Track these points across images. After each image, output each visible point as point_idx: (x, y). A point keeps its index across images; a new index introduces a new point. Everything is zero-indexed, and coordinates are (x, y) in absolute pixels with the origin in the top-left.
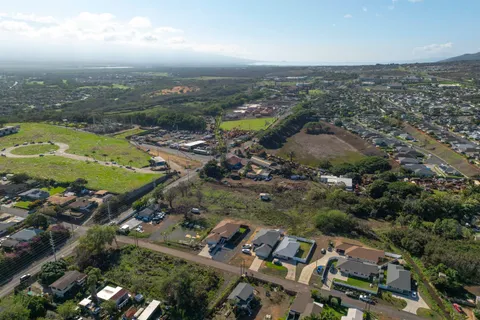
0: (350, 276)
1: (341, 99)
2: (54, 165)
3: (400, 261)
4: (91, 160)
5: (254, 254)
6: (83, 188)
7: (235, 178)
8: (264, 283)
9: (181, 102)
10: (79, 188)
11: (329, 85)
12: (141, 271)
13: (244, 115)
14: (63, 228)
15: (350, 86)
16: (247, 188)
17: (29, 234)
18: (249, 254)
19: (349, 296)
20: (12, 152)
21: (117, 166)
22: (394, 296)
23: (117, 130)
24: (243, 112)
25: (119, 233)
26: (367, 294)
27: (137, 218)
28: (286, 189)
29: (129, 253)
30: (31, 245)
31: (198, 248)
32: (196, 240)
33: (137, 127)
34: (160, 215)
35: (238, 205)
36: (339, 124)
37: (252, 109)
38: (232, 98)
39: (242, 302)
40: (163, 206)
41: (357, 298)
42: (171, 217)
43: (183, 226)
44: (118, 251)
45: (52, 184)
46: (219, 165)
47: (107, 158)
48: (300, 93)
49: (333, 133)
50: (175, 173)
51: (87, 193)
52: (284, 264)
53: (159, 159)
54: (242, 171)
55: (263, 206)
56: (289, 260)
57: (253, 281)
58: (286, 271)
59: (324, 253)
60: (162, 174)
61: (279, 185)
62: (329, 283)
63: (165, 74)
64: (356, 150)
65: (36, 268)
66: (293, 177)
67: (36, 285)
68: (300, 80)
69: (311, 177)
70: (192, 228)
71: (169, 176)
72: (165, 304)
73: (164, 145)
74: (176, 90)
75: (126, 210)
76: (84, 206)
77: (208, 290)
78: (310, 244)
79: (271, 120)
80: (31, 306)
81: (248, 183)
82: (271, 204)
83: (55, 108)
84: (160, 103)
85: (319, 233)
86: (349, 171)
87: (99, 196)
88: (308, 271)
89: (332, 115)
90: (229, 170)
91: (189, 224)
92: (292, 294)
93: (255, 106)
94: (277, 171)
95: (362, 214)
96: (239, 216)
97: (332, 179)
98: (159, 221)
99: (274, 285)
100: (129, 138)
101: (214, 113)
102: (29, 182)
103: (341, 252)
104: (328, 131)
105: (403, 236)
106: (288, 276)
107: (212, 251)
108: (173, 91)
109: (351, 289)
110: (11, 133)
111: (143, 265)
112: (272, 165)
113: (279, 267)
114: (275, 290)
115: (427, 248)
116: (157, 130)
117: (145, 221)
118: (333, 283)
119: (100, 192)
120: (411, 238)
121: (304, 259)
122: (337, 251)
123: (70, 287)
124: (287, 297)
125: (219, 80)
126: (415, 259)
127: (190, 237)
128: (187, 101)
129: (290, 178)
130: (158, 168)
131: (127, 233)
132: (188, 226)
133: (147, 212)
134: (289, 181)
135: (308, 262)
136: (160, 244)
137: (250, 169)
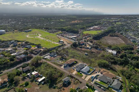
0: (101, 81)
1: (126, 26)
2: (36, 40)
3: (120, 80)
4: (45, 39)
5: (75, 70)
6: (40, 46)
7: (80, 48)
8: (75, 78)
9: (76, 25)
10: (39, 46)
11: (124, 21)
12: (45, 69)
13: (92, 29)
14: (31, 56)
15: (132, 22)
16: (83, 51)
17: (23, 56)
19: (98, 87)
20: (29, 36)
21: (50, 41)
22: (113, 90)
23: (55, 32)
24: (92, 28)
25: (44, 58)
26: (104, 87)
27: (50, 55)
28: (94, 52)
29: (44, 64)
30: (23, 59)
31: (61, 66)
32: (62, 63)
33: (60, 31)
34: (56, 55)
35: (78, 55)
36: (122, 34)
37: (95, 28)
38: (90, 24)
39: (65, 82)
40: (57, 53)
41: (100, 88)
42: (58, 56)
43: (60, 59)
44: (42, 63)
45: (33, 44)
46: (77, 43)
47: (49, 39)
48: (113, 23)
49: (119, 37)
50: (65, 45)
51: (40, 48)
52: (83, 74)
53: (62, 40)
54: (83, 46)
55: (85, 57)
56: (84, 73)
57: (72, 77)
58: (82, 76)
59: (96, 73)
60: (61, 44)
61: (92, 51)
62: (94, 82)
63: (75, 17)
64: (124, 43)
65: (22, 64)
66: (98, 49)
67: (21, 68)
68: (115, 19)
69: (104, 50)
70: (62, 60)
71: (63, 45)
72: (47, 78)
73: (65, 37)
74: (76, 22)
75: (48, 53)
76: (38, 51)
77: (59, 77)
78: (93, 69)
79: (99, 32)
80: (17, 73)
81: (83, 49)
82: (88, 56)
83: (44, 25)
84: (70, 25)
85: (98, 66)
86: (117, 49)
87: (43, 49)
88: (89, 77)
89: (121, 31)
90: (79, 45)
91: (62, 59)
92: (81, 82)
93: (96, 27)
94: (94, 47)
95: (115, 63)
96: (76, 59)
97: (110, 51)
98: (54, 57)
99: (77, 79)
100: (57, 34)
101: (83, 28)
102: (28, 43)
103: (102, 73)
104: (117, 36)
105: (124, 72)
106: (82, 78)
107: (64, 67)
108: (75, 22)
109: (99, 85)
110: (30, 31)
111: (46, 68)
112: (93, 45)
113: (81, 74)
114: (77, 81)
115: (132, 77)
116: (65, 32)
117: (51, 57)
118: (95, 82)
119: (43, 48)
120: (127, 73)
121: (89, 74)
122: (101, 73)
123: (27, 70)
124: (79, 83)
125: (89, 19)
126: (127, 80)
127: (61, 62)
128: (77, 25)
129: (97, 49)
130: (61, 43)
131: (46, 59)
132: (61, 59)
133: (53, 54)
134: (96, 50)
135: (90, 75)
136: (52, 63)
137: (86, 46)
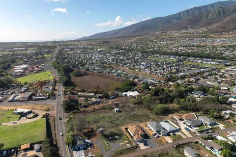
7: (85, 107)
18: (159, 137)
24: (22, 71)
26: (210, 129)
32: (128, 143)
36: (88, 70)
42: (94, 139)
43: (109, 141)
52: (177, 133)
56: (175, 131)
58: (180, 136)
85: (161, 116)
87: (28, 150)
97: (128, 94)
99: (187, 143)
106: (183, 137)
109: (204, 131)
117: (84, 149)
118: (198, 131)
119: (24, 147)
121: (178, 128)
124: (197, 145)
129: (109, 99)
130: (31, 116)
